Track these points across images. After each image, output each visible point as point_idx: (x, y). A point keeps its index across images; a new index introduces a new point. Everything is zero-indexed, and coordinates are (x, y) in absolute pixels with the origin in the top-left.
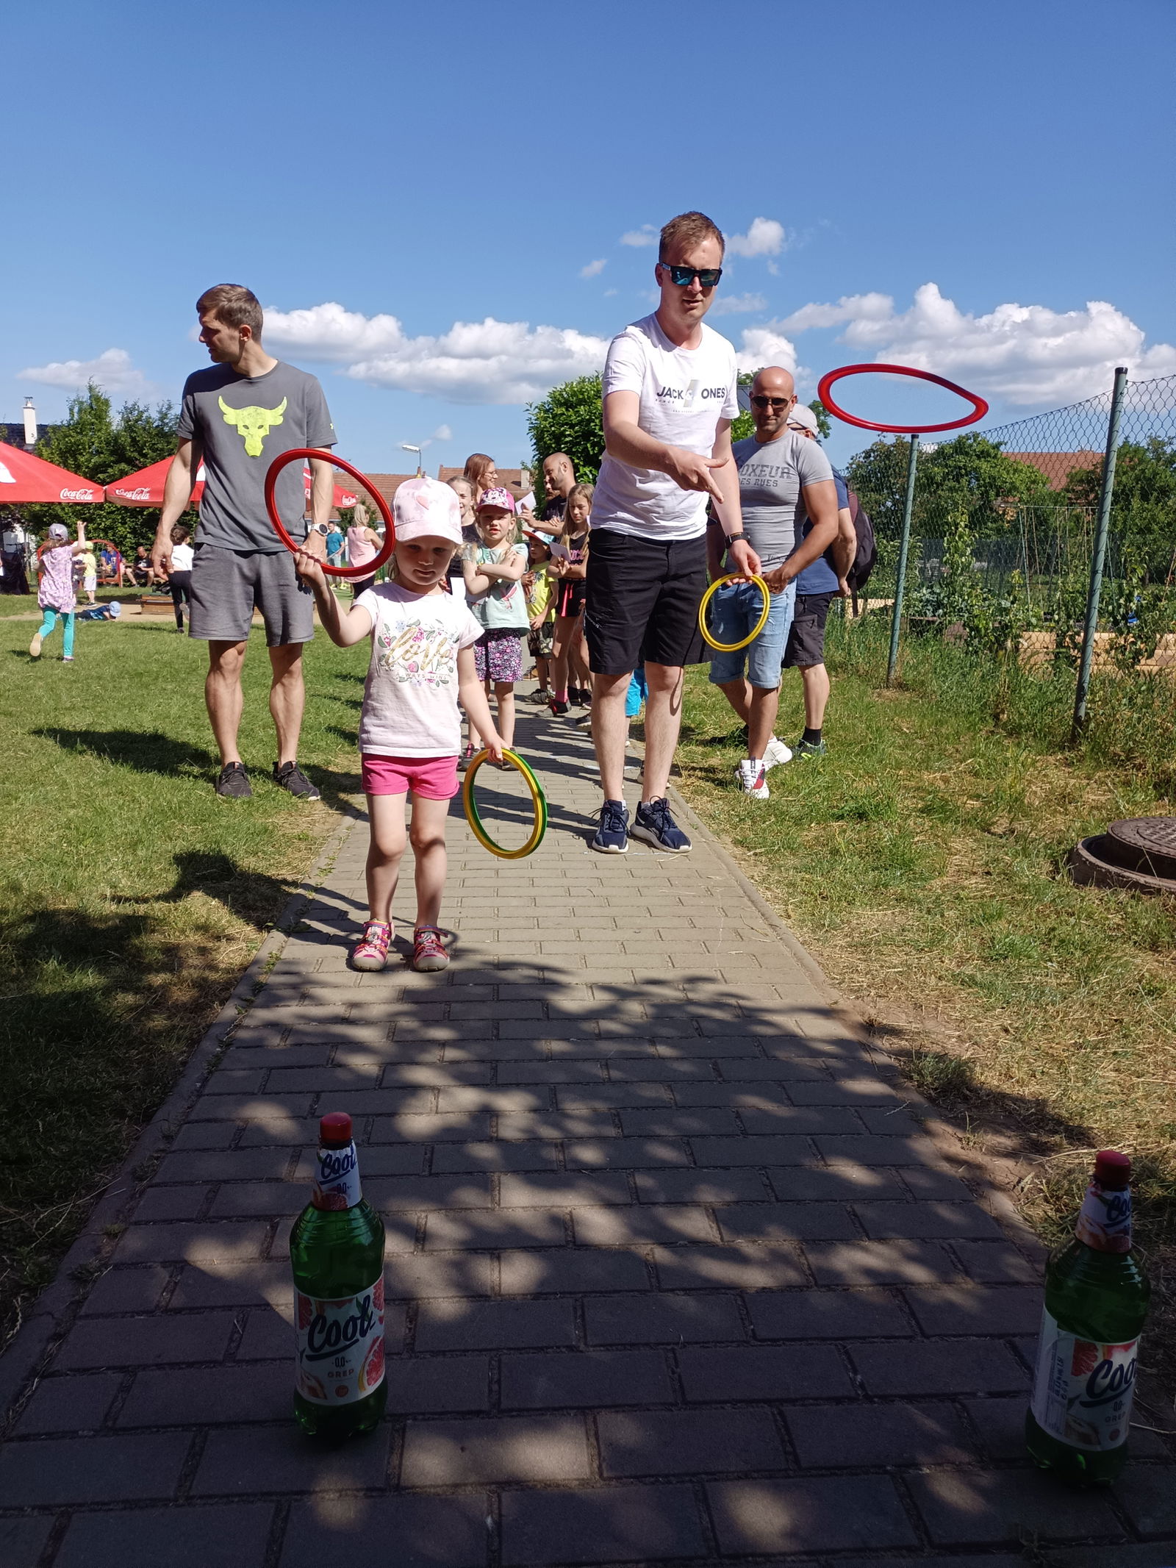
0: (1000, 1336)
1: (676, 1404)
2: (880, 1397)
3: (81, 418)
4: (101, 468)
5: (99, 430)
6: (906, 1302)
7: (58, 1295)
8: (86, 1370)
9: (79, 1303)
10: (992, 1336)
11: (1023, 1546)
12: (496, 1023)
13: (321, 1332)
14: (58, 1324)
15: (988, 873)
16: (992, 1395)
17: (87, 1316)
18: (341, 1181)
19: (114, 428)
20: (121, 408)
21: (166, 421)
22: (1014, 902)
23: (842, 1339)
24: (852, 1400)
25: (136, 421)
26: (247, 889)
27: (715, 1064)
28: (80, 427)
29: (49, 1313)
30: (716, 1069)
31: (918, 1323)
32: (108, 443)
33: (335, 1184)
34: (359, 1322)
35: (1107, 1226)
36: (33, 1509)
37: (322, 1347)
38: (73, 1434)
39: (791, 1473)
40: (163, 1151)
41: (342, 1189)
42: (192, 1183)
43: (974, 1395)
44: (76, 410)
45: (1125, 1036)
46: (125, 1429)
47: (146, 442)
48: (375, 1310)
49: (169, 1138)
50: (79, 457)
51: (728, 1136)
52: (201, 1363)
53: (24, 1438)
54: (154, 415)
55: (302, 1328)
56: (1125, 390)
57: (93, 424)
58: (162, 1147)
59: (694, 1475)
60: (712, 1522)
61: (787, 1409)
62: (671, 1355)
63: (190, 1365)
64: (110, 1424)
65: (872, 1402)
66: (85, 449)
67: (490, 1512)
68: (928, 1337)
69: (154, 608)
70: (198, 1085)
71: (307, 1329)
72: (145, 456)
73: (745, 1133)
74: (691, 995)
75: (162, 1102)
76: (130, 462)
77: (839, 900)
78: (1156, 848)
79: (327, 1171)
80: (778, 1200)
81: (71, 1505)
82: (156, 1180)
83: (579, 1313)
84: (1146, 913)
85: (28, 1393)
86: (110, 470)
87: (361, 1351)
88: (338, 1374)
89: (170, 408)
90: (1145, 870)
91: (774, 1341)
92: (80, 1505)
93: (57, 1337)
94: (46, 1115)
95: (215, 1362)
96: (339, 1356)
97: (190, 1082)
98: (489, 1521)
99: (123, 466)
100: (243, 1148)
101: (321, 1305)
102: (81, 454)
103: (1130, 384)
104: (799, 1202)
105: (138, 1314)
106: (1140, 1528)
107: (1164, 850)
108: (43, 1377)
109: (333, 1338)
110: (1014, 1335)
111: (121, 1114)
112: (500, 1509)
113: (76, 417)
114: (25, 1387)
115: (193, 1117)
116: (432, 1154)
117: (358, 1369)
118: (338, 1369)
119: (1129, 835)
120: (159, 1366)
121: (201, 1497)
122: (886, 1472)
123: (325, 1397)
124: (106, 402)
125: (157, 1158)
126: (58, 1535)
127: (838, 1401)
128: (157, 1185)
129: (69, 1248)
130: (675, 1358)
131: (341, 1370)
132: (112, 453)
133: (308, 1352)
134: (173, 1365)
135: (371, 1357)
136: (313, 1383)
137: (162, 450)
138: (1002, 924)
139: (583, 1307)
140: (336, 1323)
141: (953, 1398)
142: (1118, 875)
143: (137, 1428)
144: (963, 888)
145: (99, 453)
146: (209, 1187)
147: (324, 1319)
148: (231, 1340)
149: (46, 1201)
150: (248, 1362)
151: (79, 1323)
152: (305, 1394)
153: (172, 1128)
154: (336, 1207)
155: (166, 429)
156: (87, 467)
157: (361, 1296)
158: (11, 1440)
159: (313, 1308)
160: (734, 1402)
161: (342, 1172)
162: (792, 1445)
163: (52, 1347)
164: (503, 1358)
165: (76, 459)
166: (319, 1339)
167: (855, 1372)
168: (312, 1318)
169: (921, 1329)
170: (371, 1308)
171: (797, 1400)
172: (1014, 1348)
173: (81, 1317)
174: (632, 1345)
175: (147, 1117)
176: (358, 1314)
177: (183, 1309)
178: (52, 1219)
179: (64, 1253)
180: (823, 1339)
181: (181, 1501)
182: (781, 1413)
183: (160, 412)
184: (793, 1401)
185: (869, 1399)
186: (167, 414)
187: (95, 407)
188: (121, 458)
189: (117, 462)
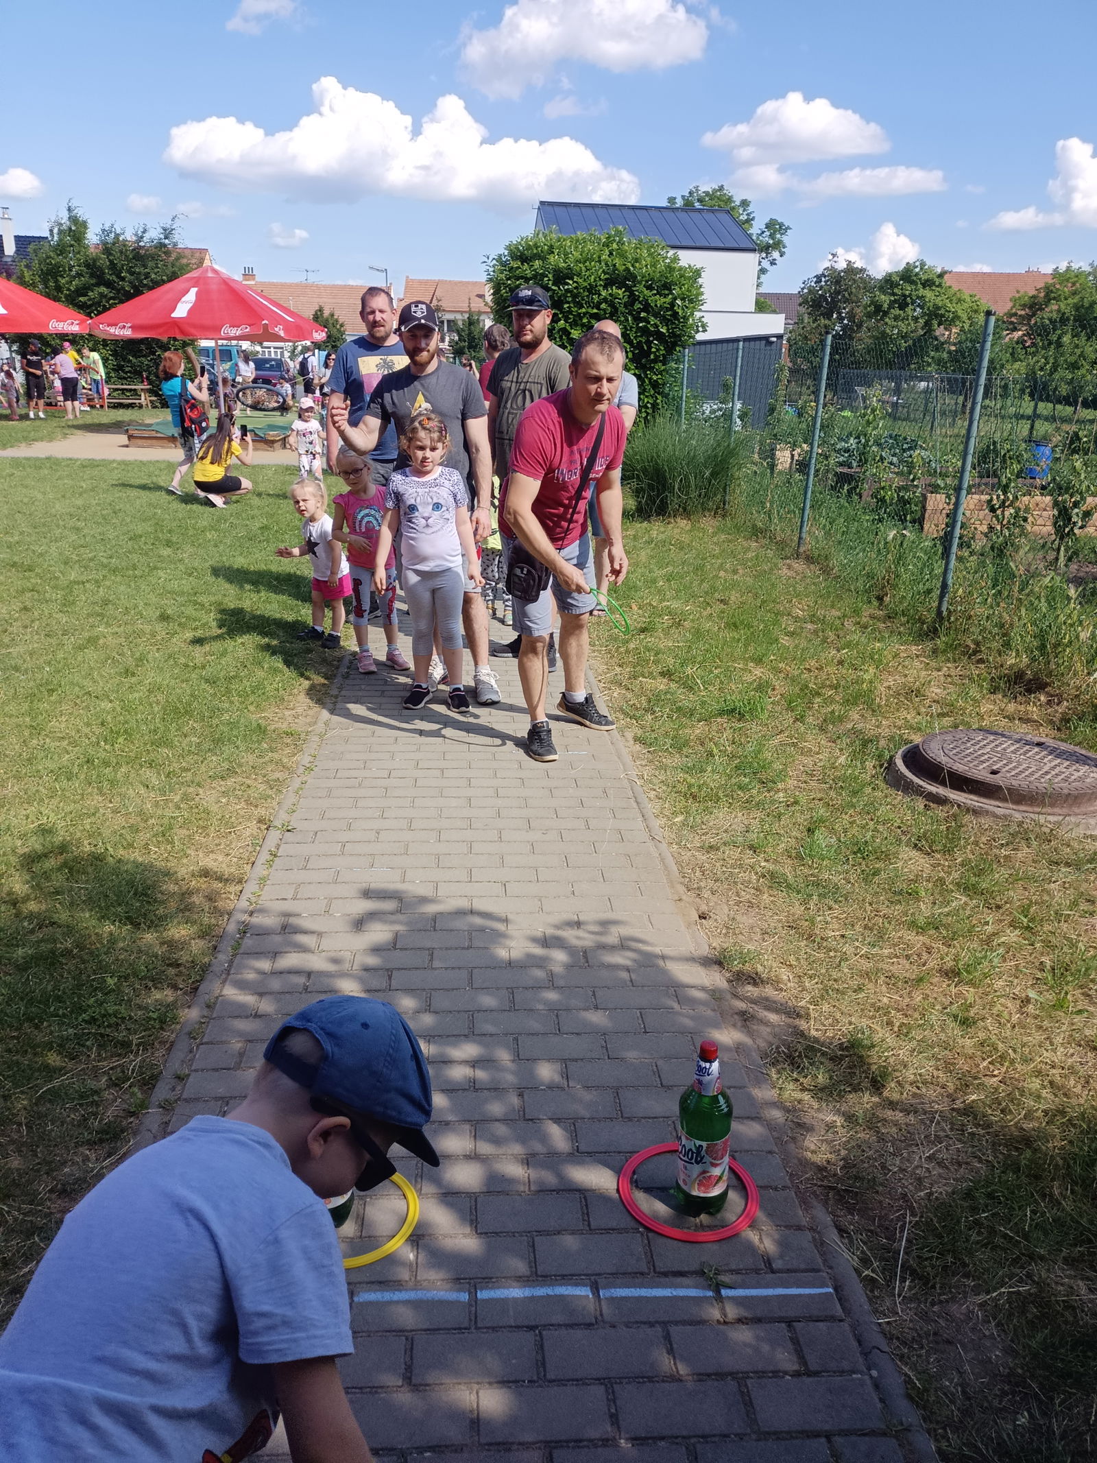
3: (60, 240)
4: (82, 291)
5: (79, 253)
19: (92, 250)
20: (98, 231)
21: (141, 244)
25: (114, 244)
28: (61, 249)
32: (87, 266)
44: (56, 231)
47: (123, 265)
50: (60, 279)
54: (129, 236)
57: (72, 246)
66: (65, 271)
72: (123, 279)
76: (109, 285)
86: (90, 294)
89: (144, 231)
99: (103, 289)
102: (62, 276)
113: (56, 238)
124: (84, 225)
132: (92, 275)
137: (139, 273)
145: (79, 275)
155: (142, 252)
156: (69, 289)
165: (56, 281)
183: (136, 235)
186: (142, 237)
187: (73, 228)
188: (101, 281)
189: (98, 285)
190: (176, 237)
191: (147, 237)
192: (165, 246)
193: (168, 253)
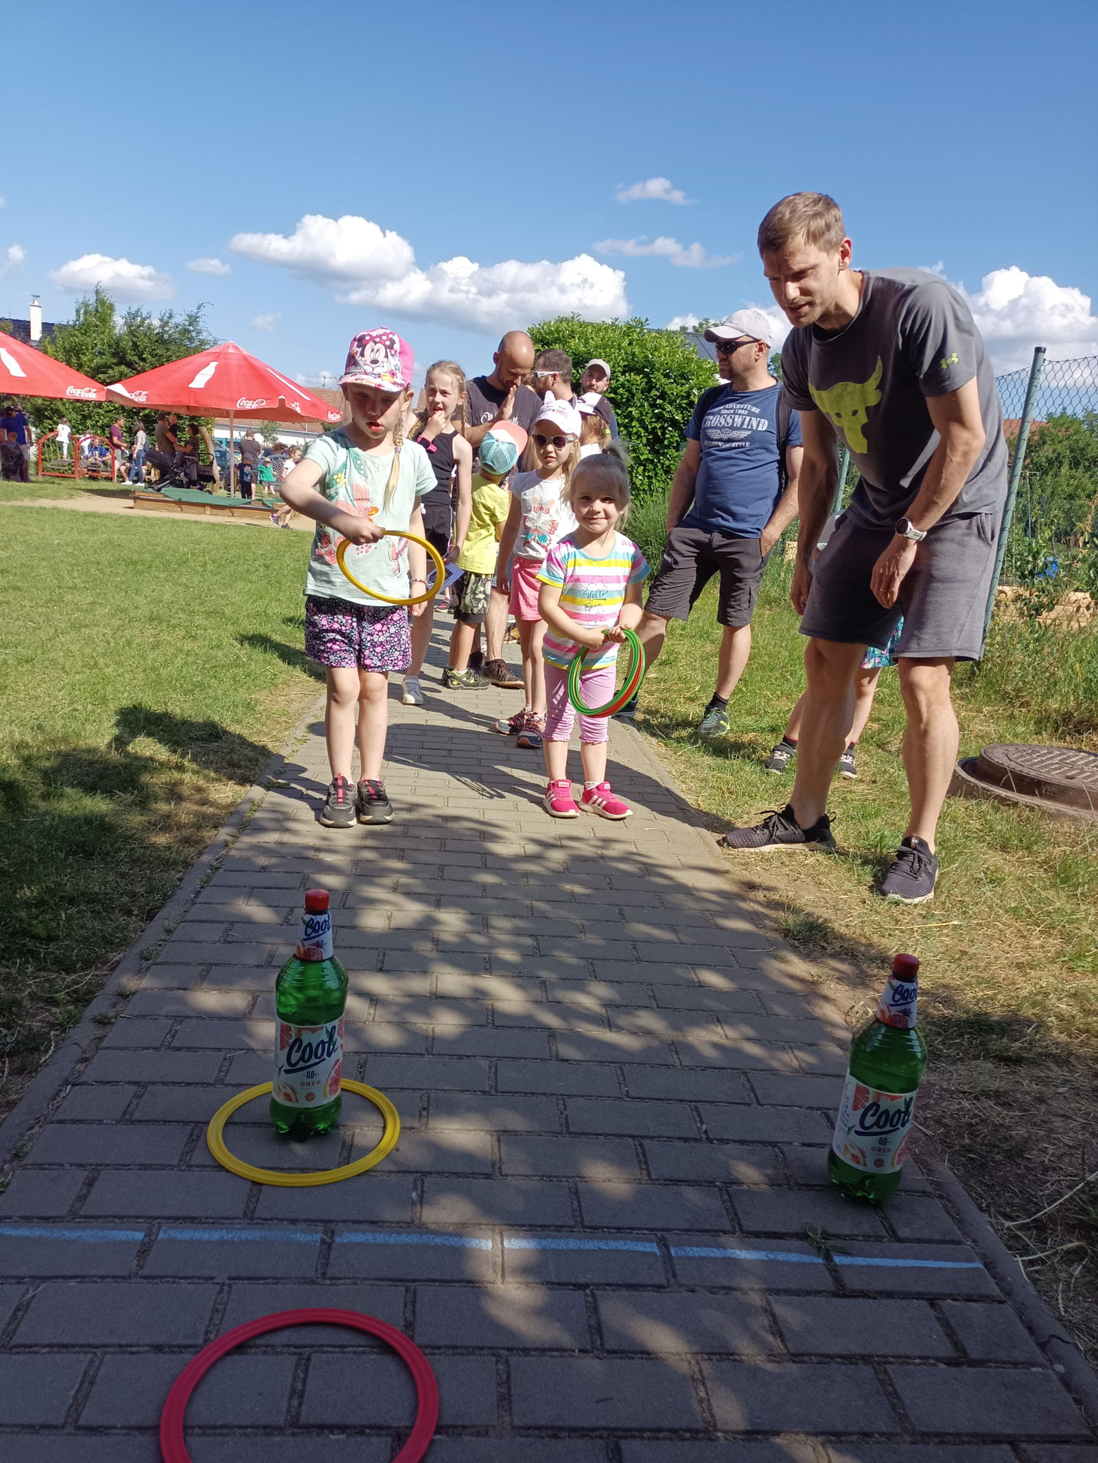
0: (819, 1109)
1: (562, 1133)
2: (718, 1140)
3: (86, 320)
4: (103, 368)
5: (103, 333)
6: (748, 1081)
7: (84, 1032)
8: (107, 1083)
9: (101, 1039)
10: (811, 1108)
11: (809, 1236)
12: (441, 868)
13: (297, 1051)
14: (84, 1052)
15: (874, 782)
16: (804, 1145)
17: (107, 1048)
18: (320, 939)
19: (117, 331)
20: (125, 314)
21: (167, 329)
22: (891, 805)
23: (695, 1102)
24: (696, 1140)
25: (138, 327)
26: (232, 751)
27: (621, 910)
28: (85, 329)
29: (76, 1044)
30: (621, 914)
31: (755, 1095)
32: (110, 346)
33: (315, 941)
34: (326, 1045)
35: (891, 1005)
36: (71, 1165)
37: (297, 1063)
38: (100, 1122)
39: (643, 1182)
40: (165, 941)
41: (319, 945)
42: (189, 964)
43: (790, 1143)
44: (82, 311)
45: (964, 913)
46: (140, 1121)
47: (146, 347)
48: (339, 1038)
49: (169, 932)
50: (82, 357)
51: (625, 961)
52: (197, 1084)
53: (61, 1122)
54: (156, 323)
55: (282, 1049)
56: (1043, 368)
57: (97, 326)
58: (164, 937)
59: (570, 1177)
60: (580, 1206)
61: (646, 1142)
62: (561, 1102)
63: (188, 1084)
64: (127, 1117)
65: (711, 1142)
66: (87, 349)
67: (415, 1189)
68: (762, 1105)
69: (146, 504)
70: (193, 896)
71: (286, 1050)
72: (144, 360)
73: (638, 960)
74: (606, 852)
75: (162, 906)
76: (129, 365)
77: (744, 794)
78: (1019, 768)
79: (309, 931)
80: (658, 1007)
81: (100, 1165)
82: (159, 960)
83: (493, 1070)
84: (1002, 822)
85: (62, 1095)
86: (110, 371)
87: (326, 1069)
88: (308, 1084)
89: (171, 317)
90: (1007, 786)
91: (642, 1099)
92: (107, 1165)
93: (84, 1060)
94: (68, 909)
95: (208, 1084)
96: (310, 1070)
97: (186, 892)
98: (414, 1195)
99: (123, 368)
100: (230, 943)
101: (300, 1030)
102: (84, 354)
103: (1047, 362)
104: (675, 1009)
105: (147, 1049)
106: (899, 1233)
107: (1025, 771)
108: (74, 1085)
109: (306, 1057)
110: (828, 1109)
111: (129, 913)
112: (422, 1188)
113: (82, 319)
114: (60, 1091)
115: (188, 918)
116: (384, 957)
117: (323, 1081)
118: (309, 1080)
119: (998, 757)
120: (165, 1083)
121: (197, 1166)
122: (715, 1186)
123: (297, 1101)
124: (111, 307)
125: (160, 945)
126: (90, 1183)
127: (686, 1140)
128: (161, 964)
129: (90, 1002)
130: (564, 1105)
131: (310, 1081)
132: (114, 355)
133: (287, 1067)
134: (174, 1083)
135: (333, 1074)
136: (289, 1091)
137: (161, 356)
138: (879, 822)
139: (496, 1067)
140: (310, 1045)
141: (774, 1144)
142: (984, 789)
143: (148, 1121)
144: (850, 792)
145: (101, 354)
146: (202, 967)
147: (301, 1042)
148: (220, 1071)
149: (69, 970)
150: (233, 1085)
151: (101, 1052)
152: (280, 1100)
153: (172, 924)
154: (315, 958)
155: (166, 336)
156: (90, 367)
157: (329, 1026)
158: (52, 1122)
159: (293, 1033)
160: (606, 1135)
161: (321, 932)
162: (646, 1163)
163: (80, 1067)
164: (432, 1095)
165: (79, 359)
166: (295, 1057)
167: (702, 1122)
168: (291, 1041)
169: (757, 1099)
170: (336, 1036)
171: (654, 1137)
172: (828, 1117)
173: (102, 1049)
174: (533, 1094)
175: (150, 916)
176: (326, 1039)
177: (183, 1048)
178: (75, 982)
179: (86, 1006)
180: (681, 1101)
181: (183, 1168)
182: (641, 1145)
183: (162, 320)
184: (652, 1138)
185: (710, 1141)
186: (167, 323)
187: (100, 310)
188: (122, 361)
189: (118, 364)
190: (201, 325)
191: (173, 321)
192: (189, 332)
193: (191, 340)
